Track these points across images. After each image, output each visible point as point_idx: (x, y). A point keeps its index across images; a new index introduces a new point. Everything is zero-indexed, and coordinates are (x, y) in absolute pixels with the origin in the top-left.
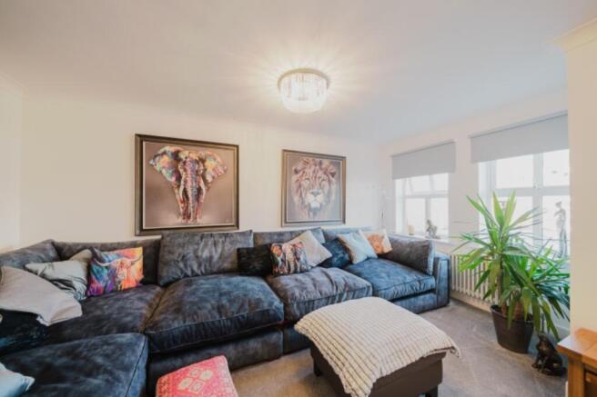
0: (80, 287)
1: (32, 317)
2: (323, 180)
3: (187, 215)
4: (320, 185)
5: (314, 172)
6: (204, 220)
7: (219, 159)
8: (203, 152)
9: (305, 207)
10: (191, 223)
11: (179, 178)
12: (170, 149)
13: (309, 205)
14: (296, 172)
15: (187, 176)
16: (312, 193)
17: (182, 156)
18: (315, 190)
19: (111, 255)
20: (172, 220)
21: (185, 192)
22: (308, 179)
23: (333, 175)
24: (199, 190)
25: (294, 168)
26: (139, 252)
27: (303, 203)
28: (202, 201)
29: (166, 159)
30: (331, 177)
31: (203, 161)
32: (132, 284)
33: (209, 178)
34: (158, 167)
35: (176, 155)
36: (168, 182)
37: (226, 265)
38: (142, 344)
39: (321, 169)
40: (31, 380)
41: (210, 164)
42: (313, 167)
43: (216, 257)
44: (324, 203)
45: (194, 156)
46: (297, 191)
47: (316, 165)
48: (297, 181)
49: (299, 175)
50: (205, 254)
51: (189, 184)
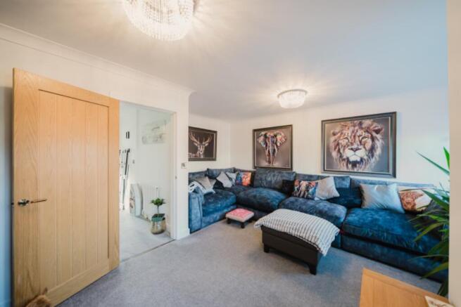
0: (234, 181)
1: (222, 184)
2: (365, 137)
3: (269, 162)
4: (360, 142)
5: (353, 132)
6: (276, 165)
7: (283, 134)
8: (275, 132)
9: (344, 160)
10: (271, 166)
11: (266, 146)
12: (263, 133)
13: (348, 158)
14: (334, 134)
15: (270, 144)
16: (352, 149)
17: (268, 135)
18: (355, 146)
19: (242, 173)
20: (265, 164)
21: (269, 151)
22: (346, 138)
23: (377, 132)
24: (274, 150)
25: (332, 132)
26: (250, 174)
27: (341, 156)
28: (275, 155)
29: (262, 138)
30: (374, 134)
31: (275, 136)
32: (246, 184)
33: (278, 144)
34: (260, 141)
35: (265, 136)
36: (263, 147)
37: (277, 186)
38: (234, 196)
39: (362, 128)
40: (214, 192)
41: (279, 137)
42: (351, 129)
43: (273, 182)
44: (366, 157)
45: (272, 135)
46: (335, 149)
47: (354, 126)
48: (335, 140)
49: (336, 137)
50: (269, 179)
51: (270, 148)
